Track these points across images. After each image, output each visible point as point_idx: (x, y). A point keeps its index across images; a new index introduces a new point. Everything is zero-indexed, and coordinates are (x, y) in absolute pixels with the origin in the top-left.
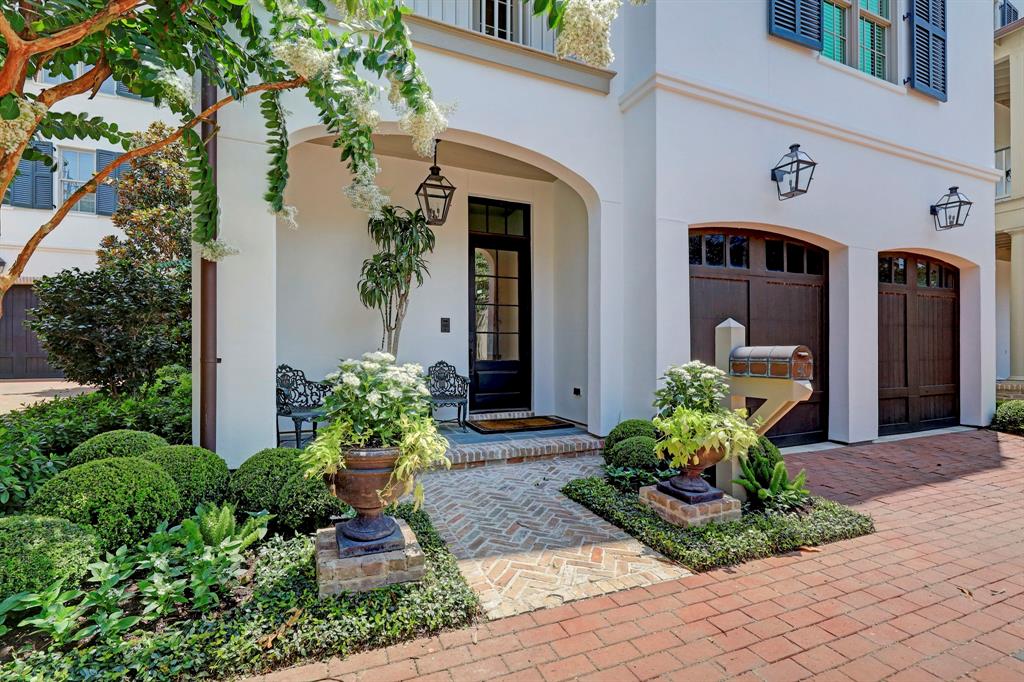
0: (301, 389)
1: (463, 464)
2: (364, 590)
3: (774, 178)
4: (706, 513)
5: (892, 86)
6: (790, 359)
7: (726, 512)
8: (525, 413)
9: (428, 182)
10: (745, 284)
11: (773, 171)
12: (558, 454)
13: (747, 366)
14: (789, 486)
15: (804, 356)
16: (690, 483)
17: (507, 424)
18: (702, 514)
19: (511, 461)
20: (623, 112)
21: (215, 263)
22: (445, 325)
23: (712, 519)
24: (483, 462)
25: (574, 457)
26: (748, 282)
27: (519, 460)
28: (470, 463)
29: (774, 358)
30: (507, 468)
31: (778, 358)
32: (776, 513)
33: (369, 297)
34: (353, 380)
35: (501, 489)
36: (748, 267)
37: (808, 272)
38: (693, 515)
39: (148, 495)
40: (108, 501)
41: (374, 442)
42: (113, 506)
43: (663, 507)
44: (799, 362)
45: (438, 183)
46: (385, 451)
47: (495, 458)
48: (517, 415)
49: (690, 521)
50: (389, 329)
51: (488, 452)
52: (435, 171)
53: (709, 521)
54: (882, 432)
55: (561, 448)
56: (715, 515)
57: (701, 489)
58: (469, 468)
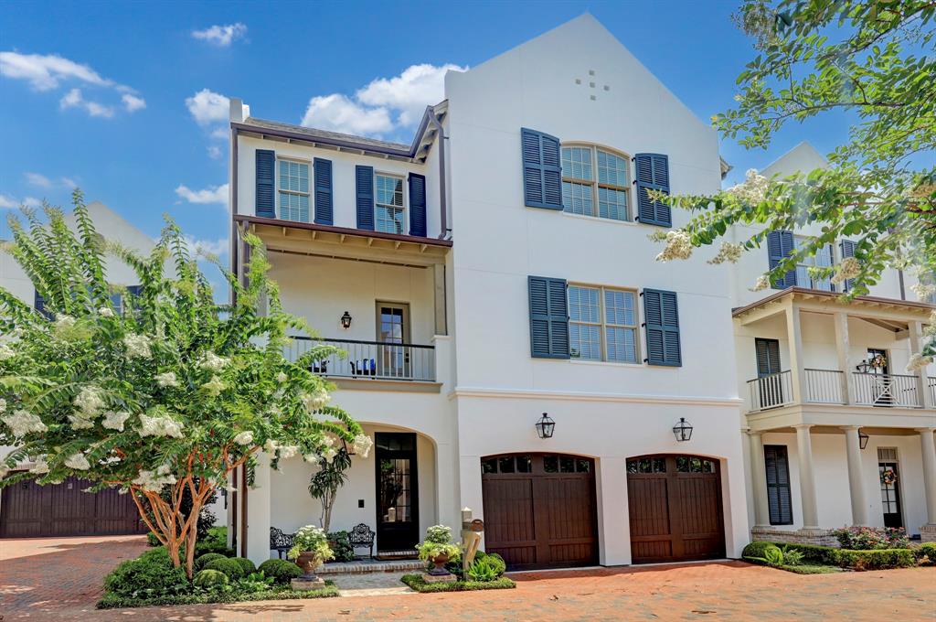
0: (280, 538)
1: (361, 572)
5: (639, 365)
7: (448, 579)
8: (414, 552)
10: (529, 481)
19: (386, 571)
22: (361, 504)
24: (371, 572)
26: (531, 479)
28: (364, 571)
30: (385, 574)
33: (316, 492)
34: (302, 533)
36: (531, 472)
41: (309, 550)
46: (312, 552)
47: (378, 570)
48: (408, 553)
50: (326, 508)
51: (373, 568)
54: (633, 563)
56: (443, 580)
58: (364, 574)
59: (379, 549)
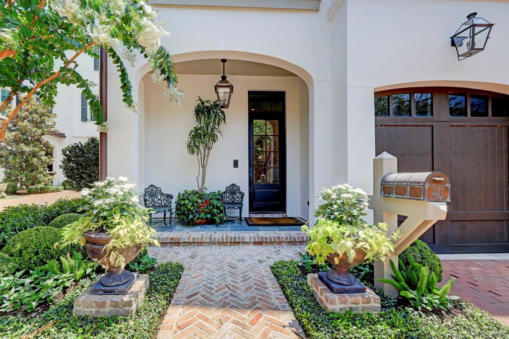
0: (159, 197)
1: (227, 242)
2: (96, 316)
3: (453, 44)
4: (345, 303)
6: (424, 183)
7: (365, 305)
8: (281, 215)
9: (219, 84)
10: (430, 128)
11: (452, 38)
12: (285, 242)
13: (393, 189)
14: (435, 291)
15: (439, 182)
16: (338, 277)
17: (267, 220)
18: (341, 303)
19: (255, 243)
20: (330, 20)
21: (106, 134)
22: (236, 164)
23: (351, 309)
24: (238, 243)
25: (296, 245)
26: (432, 126)
27: (260, 243)
28: (231, 243)
29: (412, 183)
30: (252, 247)
31: (415, 183)
32: (416, 313)
33: (192, 148)
35: (238, 261)
36: (432, 115)
37: (493, 115)
38: (332, 303)
39: (47, 246)
40: (28, 247)
42: (30, 250)
43: (317, 291)
44: (434, 185)
45: (227, 85)
47: (245, 241)
48: (276, 216)
49: (330, 307)
50: (203, 166)
51: (241, 237)
52: (224, 78)
53: (348, 310)
55: (287, 238)
56: (354, 305)
57: (345, 283)
58: (230, 245)
59: (252, 209)
